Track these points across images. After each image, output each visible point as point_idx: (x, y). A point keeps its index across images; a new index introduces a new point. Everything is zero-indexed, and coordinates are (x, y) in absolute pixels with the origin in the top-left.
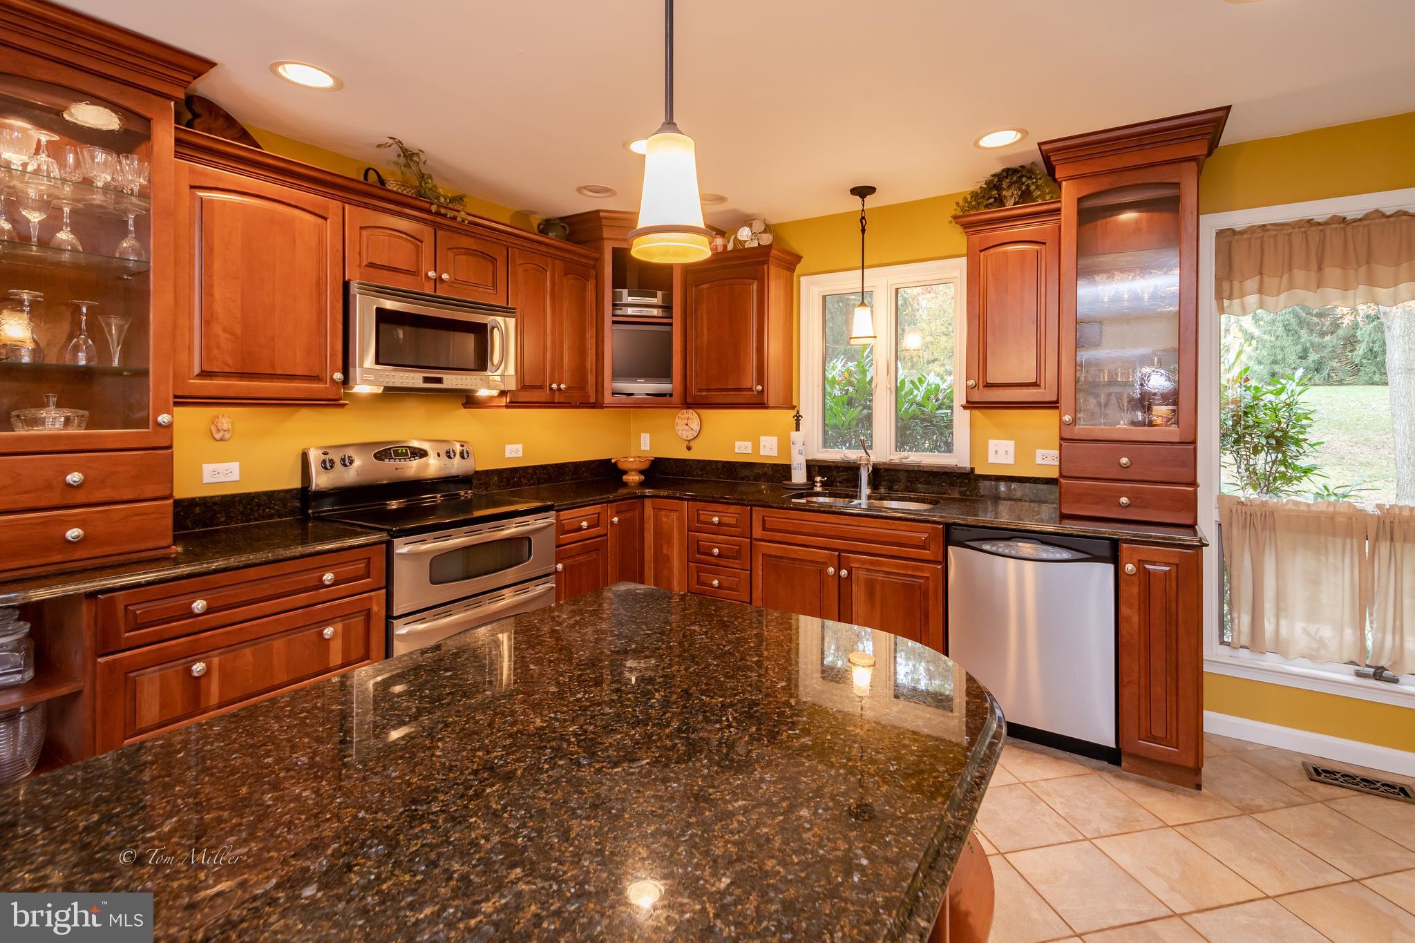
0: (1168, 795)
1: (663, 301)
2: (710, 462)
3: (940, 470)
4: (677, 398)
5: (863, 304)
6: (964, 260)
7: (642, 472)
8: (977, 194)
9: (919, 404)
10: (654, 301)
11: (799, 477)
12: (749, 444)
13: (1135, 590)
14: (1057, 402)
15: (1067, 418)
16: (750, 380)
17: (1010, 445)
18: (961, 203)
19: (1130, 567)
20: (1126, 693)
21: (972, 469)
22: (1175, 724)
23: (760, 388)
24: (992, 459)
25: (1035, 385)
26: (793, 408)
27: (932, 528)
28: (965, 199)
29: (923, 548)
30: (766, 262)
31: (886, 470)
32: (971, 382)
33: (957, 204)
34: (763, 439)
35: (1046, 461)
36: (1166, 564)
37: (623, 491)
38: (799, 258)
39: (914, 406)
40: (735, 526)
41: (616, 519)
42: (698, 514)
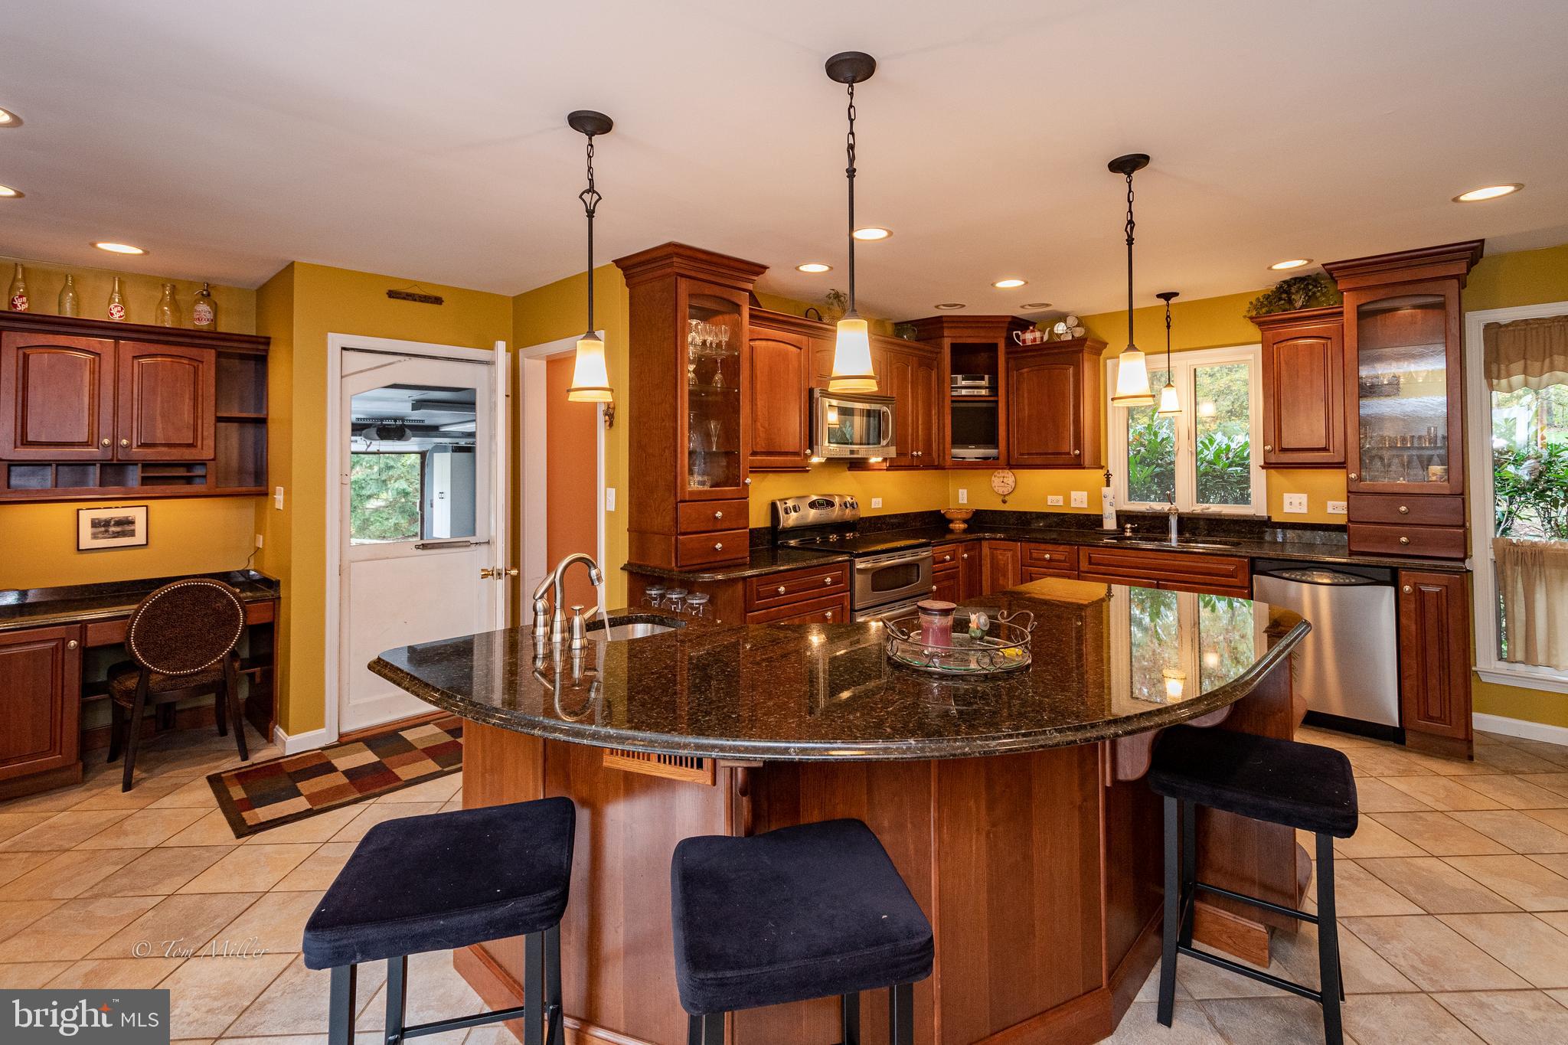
0: (1444, 761)
1: (989, 383)
2: (1026, 513)
3: (1240, 518)
4: (1003, 460)
5: (1169, 385)
6: (1260, 346)
7: (965, 521)
8: (1269, 296)
9: (1210, 463)
10: (983, 383)
11: (1110, 524)
12: (1061, 498)
13: (1412, 606)
14: (1344, 463)
15: (1353, 476)
16: (1069, 445)
17: (1303, 498)
18: (1254, 302)
19: (1407, 588)
20: (1407, 684)
21: (1269, 518)
22: (1447, 707)
23: (1077, 452)
24: (1287, 509)
25: (1325, 449)
26: (1102, 468)
27: (1239, 561)
28: (1258, 299)
29: (1232, 577)
30: (1082, 351)
31: (1189, 519)
32: (1268, 448)
33: (1251, 303)
34: (1073, 494)
35: (1336, 510)
36: (1438, 585)
37: (949, 537)
38: (1105, 345)
39: (1205, 464)
40: (1065, 561)
41: (966, 555)
42: (1031, 553)
